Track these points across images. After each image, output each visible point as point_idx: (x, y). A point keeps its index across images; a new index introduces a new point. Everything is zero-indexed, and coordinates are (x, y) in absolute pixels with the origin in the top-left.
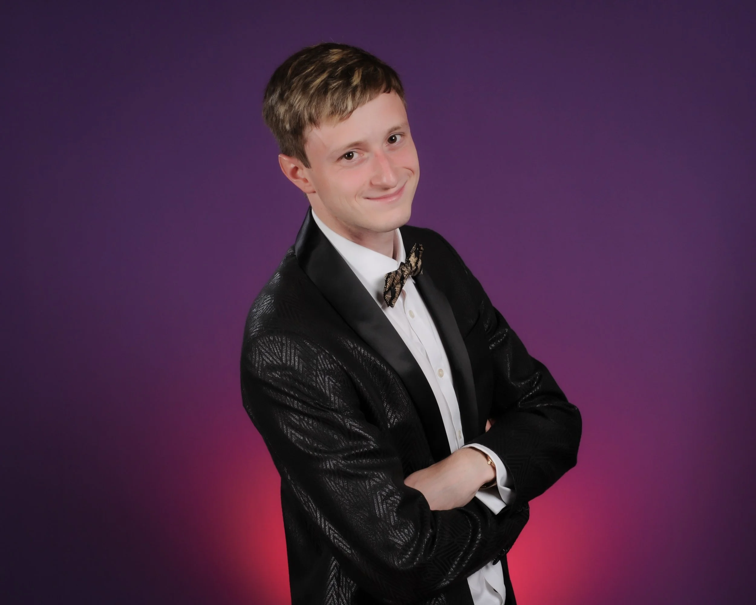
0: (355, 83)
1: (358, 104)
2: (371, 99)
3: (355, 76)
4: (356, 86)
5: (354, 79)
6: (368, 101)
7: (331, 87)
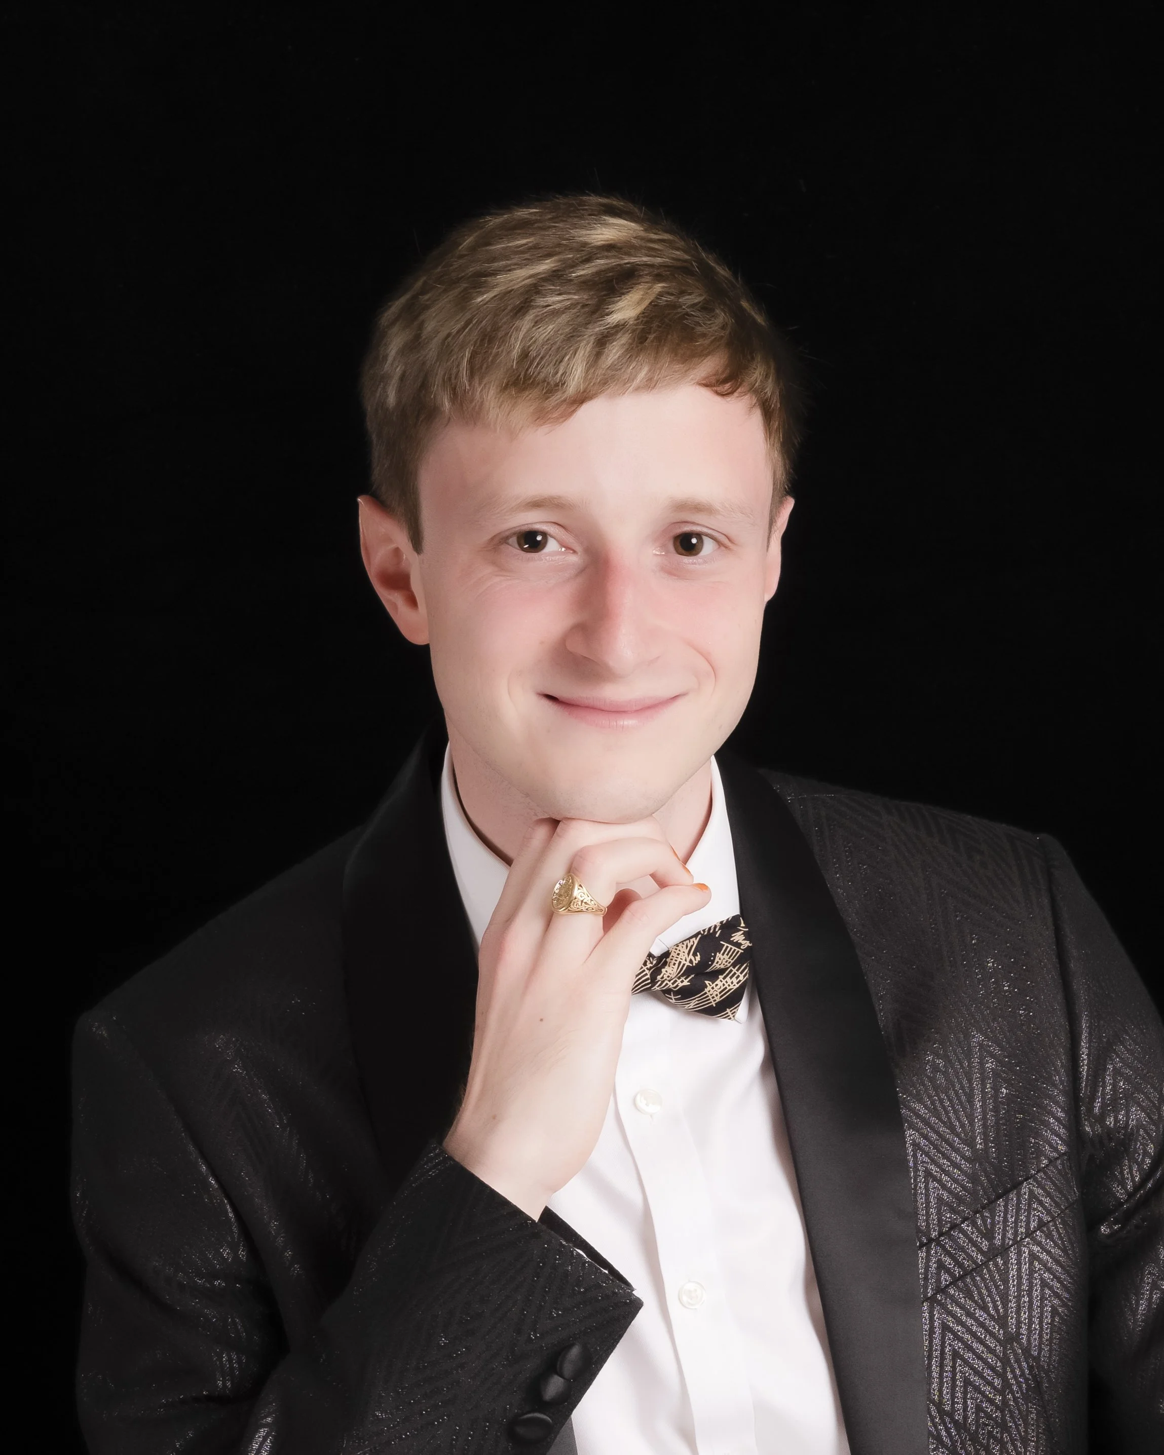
0: (615, 318)
1: (605, 382)
2: (650, 385)
3: (628, 297)
4: (619, 327)
5: (621, 304)
6: (637, 389)
7: (541, 301)
